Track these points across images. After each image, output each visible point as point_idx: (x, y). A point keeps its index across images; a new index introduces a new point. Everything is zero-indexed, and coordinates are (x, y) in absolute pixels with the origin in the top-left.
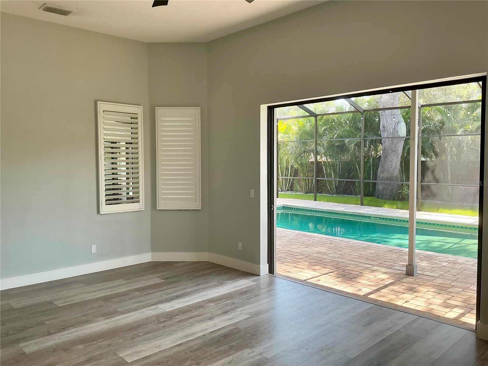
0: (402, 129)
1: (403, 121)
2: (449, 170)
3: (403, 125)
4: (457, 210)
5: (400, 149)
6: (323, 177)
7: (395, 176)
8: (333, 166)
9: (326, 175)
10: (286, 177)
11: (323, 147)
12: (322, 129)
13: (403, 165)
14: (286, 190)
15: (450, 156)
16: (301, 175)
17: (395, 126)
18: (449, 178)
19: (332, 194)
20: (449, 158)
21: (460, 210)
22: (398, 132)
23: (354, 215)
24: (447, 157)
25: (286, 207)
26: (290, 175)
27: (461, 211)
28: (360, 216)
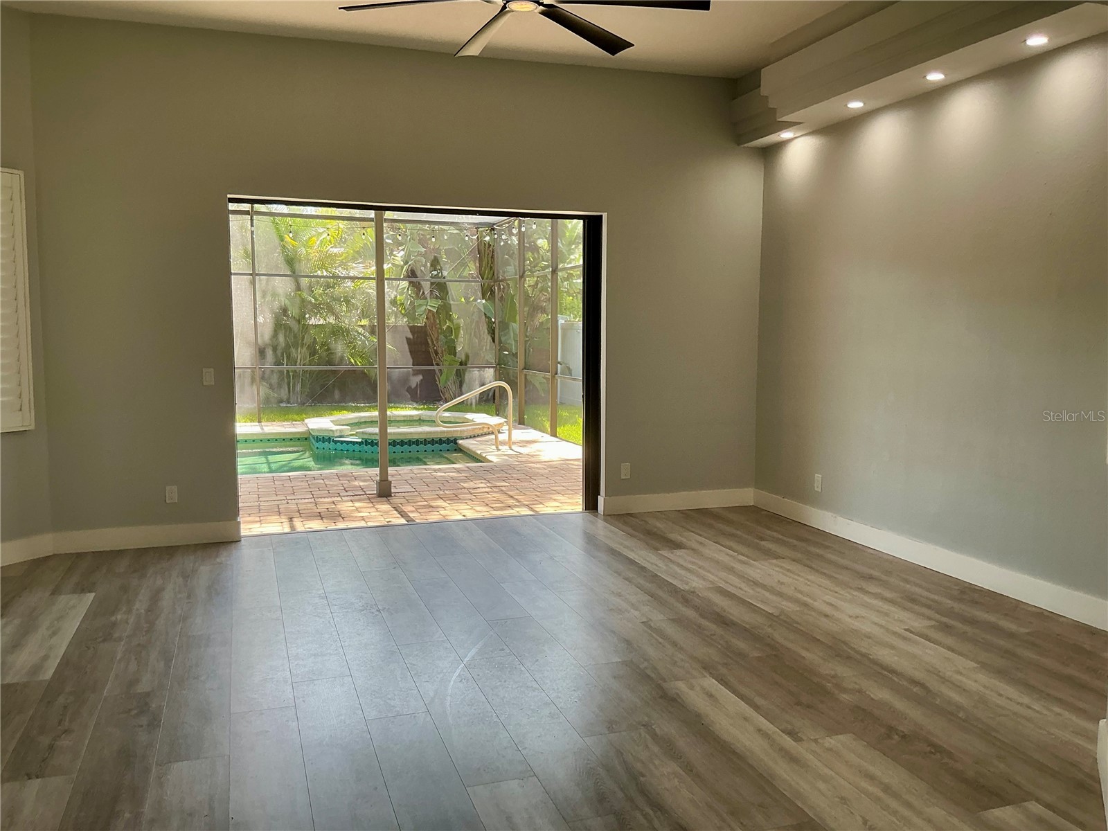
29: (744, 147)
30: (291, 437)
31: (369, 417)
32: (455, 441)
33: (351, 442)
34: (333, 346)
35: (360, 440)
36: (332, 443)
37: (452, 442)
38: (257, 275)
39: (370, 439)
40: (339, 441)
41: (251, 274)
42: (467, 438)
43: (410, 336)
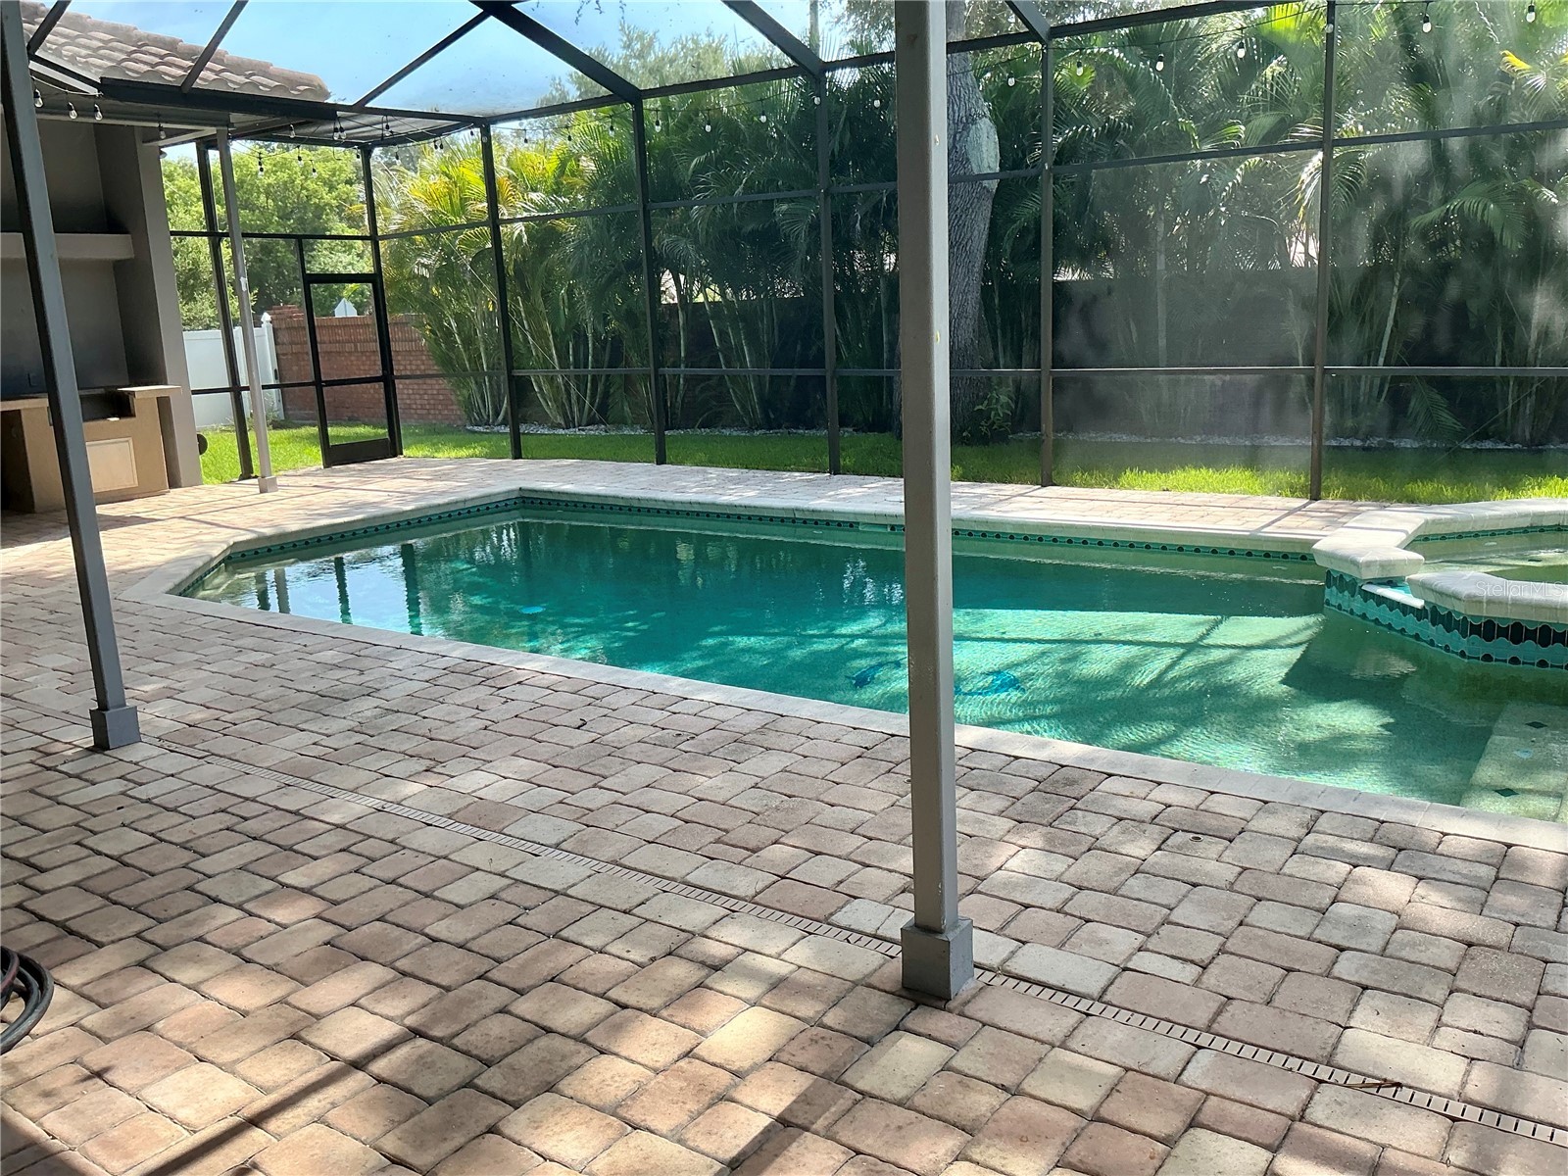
0: (984, 149)
1: (985, 116)
2: (1161, 309)
3: (985, 131)
4: (1193, 472)
5: (976, 233)
6: (715, 363)
7: (962, 346)
8: (744, 316)
9: (725, 357)
10: (581, 371)
11: (696, 242)
12: (690, 164)
13: (996, 301)
14: (584, 422)
15: (1163, 257)
16: (635, 359)
17: (955, 136)
18: (1162, 342)
19: (751, 429)
20: (1161, 265)
21: (1204, 471)
22: (968, 160)
23: (794, 522)
24: (1152, 261)
25: (533, 500)
26: (595, 360)
27: (1205, 474)
28: (816, 523)
35: (1418, 603)
36: (1357, 596)
39: (1442, 607)
40: (1373, 595)
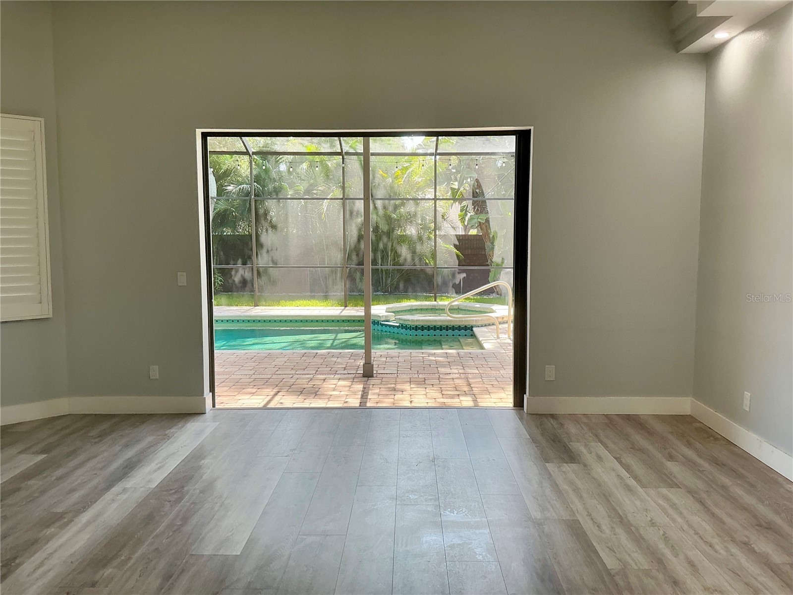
29: (681, 54)
30: (359, 319)
31: (419, 305)
32: (471, 328)
33: (392, 326)
34: (399, 250)
35: (398, 325)
36: (380, 326)
37: (469, 328)
38: (346, 199)
39: (404, 324)
40: (384, 324)
41: (342, 199)
42: (482, 326)
43: (457, 243)
